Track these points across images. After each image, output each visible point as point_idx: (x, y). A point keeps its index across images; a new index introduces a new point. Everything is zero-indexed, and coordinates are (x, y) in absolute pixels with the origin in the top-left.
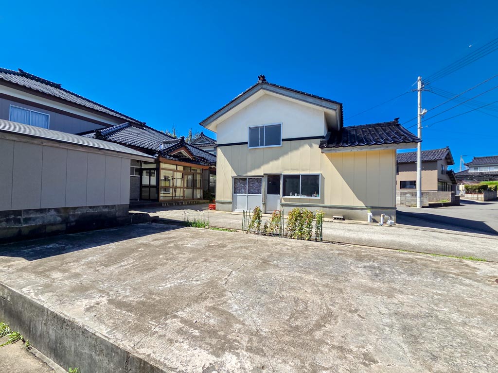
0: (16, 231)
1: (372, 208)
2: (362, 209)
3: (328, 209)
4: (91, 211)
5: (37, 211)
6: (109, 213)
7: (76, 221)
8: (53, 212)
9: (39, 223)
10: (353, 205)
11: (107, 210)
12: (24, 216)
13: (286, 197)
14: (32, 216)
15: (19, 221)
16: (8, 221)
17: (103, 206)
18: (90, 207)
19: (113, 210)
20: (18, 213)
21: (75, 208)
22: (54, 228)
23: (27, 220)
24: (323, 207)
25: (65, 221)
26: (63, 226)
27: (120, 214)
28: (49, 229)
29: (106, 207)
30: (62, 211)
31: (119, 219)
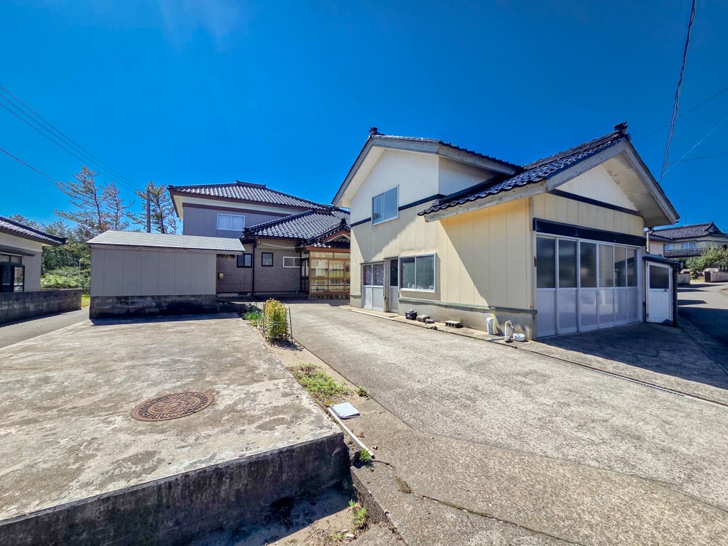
0: (126, 310)
1: (498, 309)
2: (484, 311)
3: (444, 309)
4: (180, 299)
5: (139, 297)
6: (195, 301)
7: (168, 306)
8: (149, 299)
9: (141, 306)
10: (472, 304)
11: (193, 299)
12: (130, 301)
13: (403, 289)
14: (136, 300)
15: (127, 303)
16: (121, 303)
17: (190, 296)
18: (179, 296)
19: (199, 299)
20: (127, 298)
21: (166, 296)
22: (151, 310)
23: (132, 303)
24: (440, 305)
25: (159, 305)
26: (158, 310)
27: (207, 302)
28: (147, 311)
29: (193, 296)
30: (156, 298)
31: (206, 307)
